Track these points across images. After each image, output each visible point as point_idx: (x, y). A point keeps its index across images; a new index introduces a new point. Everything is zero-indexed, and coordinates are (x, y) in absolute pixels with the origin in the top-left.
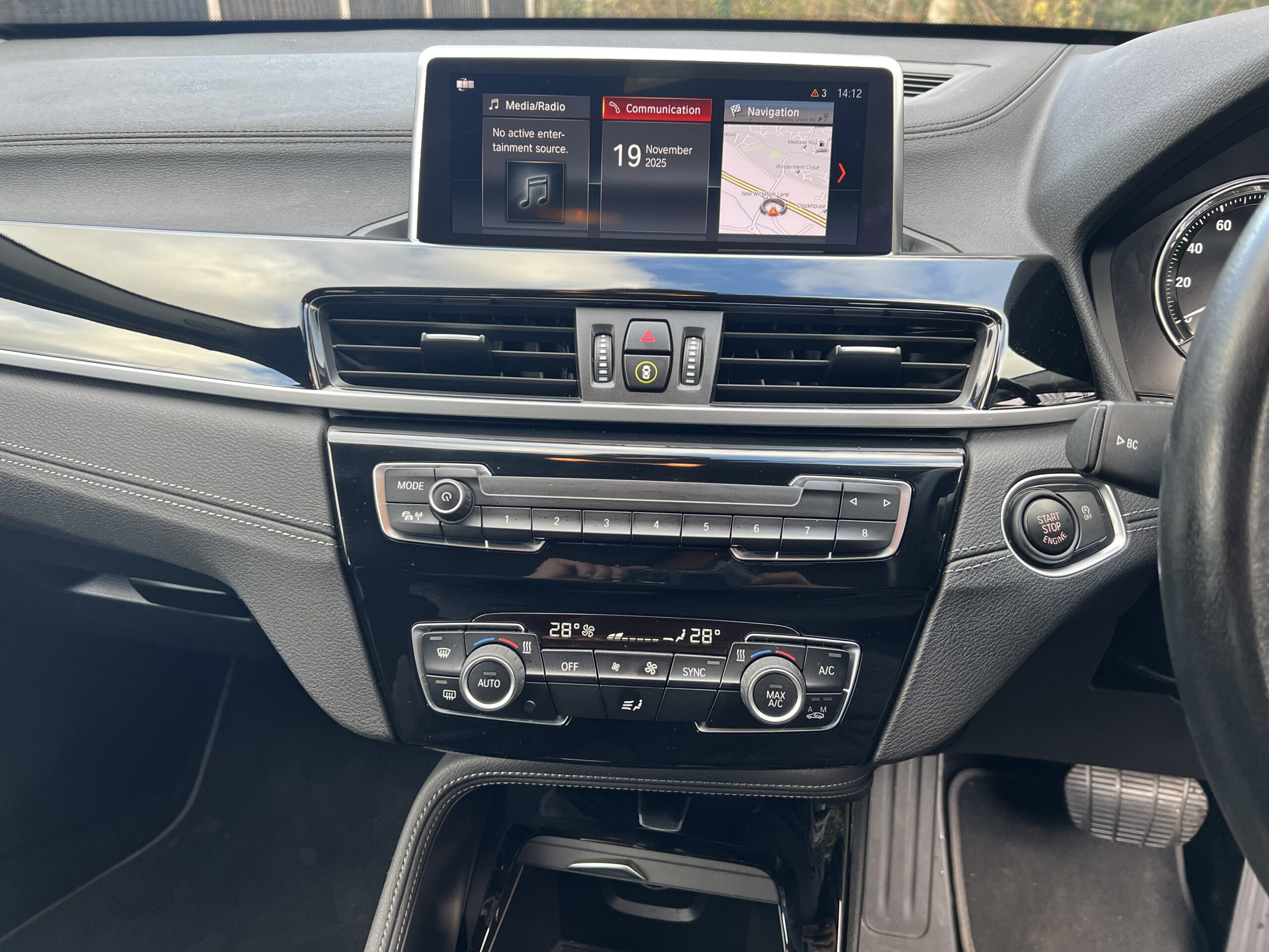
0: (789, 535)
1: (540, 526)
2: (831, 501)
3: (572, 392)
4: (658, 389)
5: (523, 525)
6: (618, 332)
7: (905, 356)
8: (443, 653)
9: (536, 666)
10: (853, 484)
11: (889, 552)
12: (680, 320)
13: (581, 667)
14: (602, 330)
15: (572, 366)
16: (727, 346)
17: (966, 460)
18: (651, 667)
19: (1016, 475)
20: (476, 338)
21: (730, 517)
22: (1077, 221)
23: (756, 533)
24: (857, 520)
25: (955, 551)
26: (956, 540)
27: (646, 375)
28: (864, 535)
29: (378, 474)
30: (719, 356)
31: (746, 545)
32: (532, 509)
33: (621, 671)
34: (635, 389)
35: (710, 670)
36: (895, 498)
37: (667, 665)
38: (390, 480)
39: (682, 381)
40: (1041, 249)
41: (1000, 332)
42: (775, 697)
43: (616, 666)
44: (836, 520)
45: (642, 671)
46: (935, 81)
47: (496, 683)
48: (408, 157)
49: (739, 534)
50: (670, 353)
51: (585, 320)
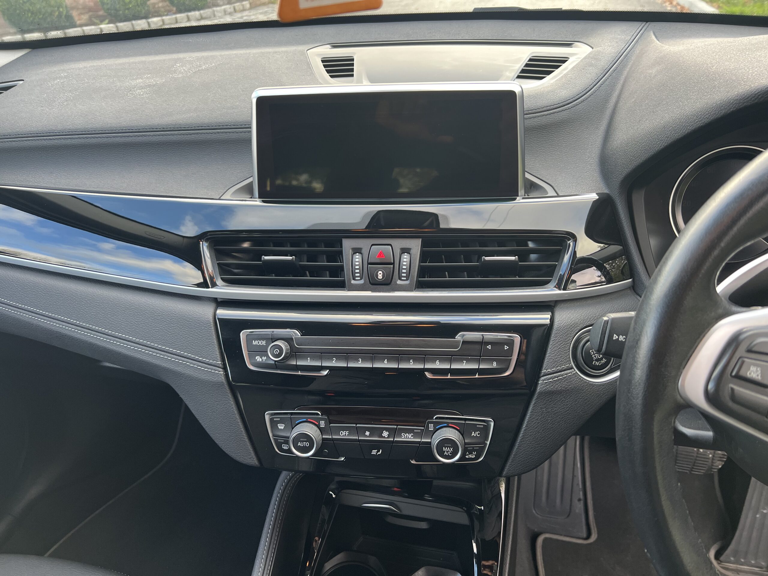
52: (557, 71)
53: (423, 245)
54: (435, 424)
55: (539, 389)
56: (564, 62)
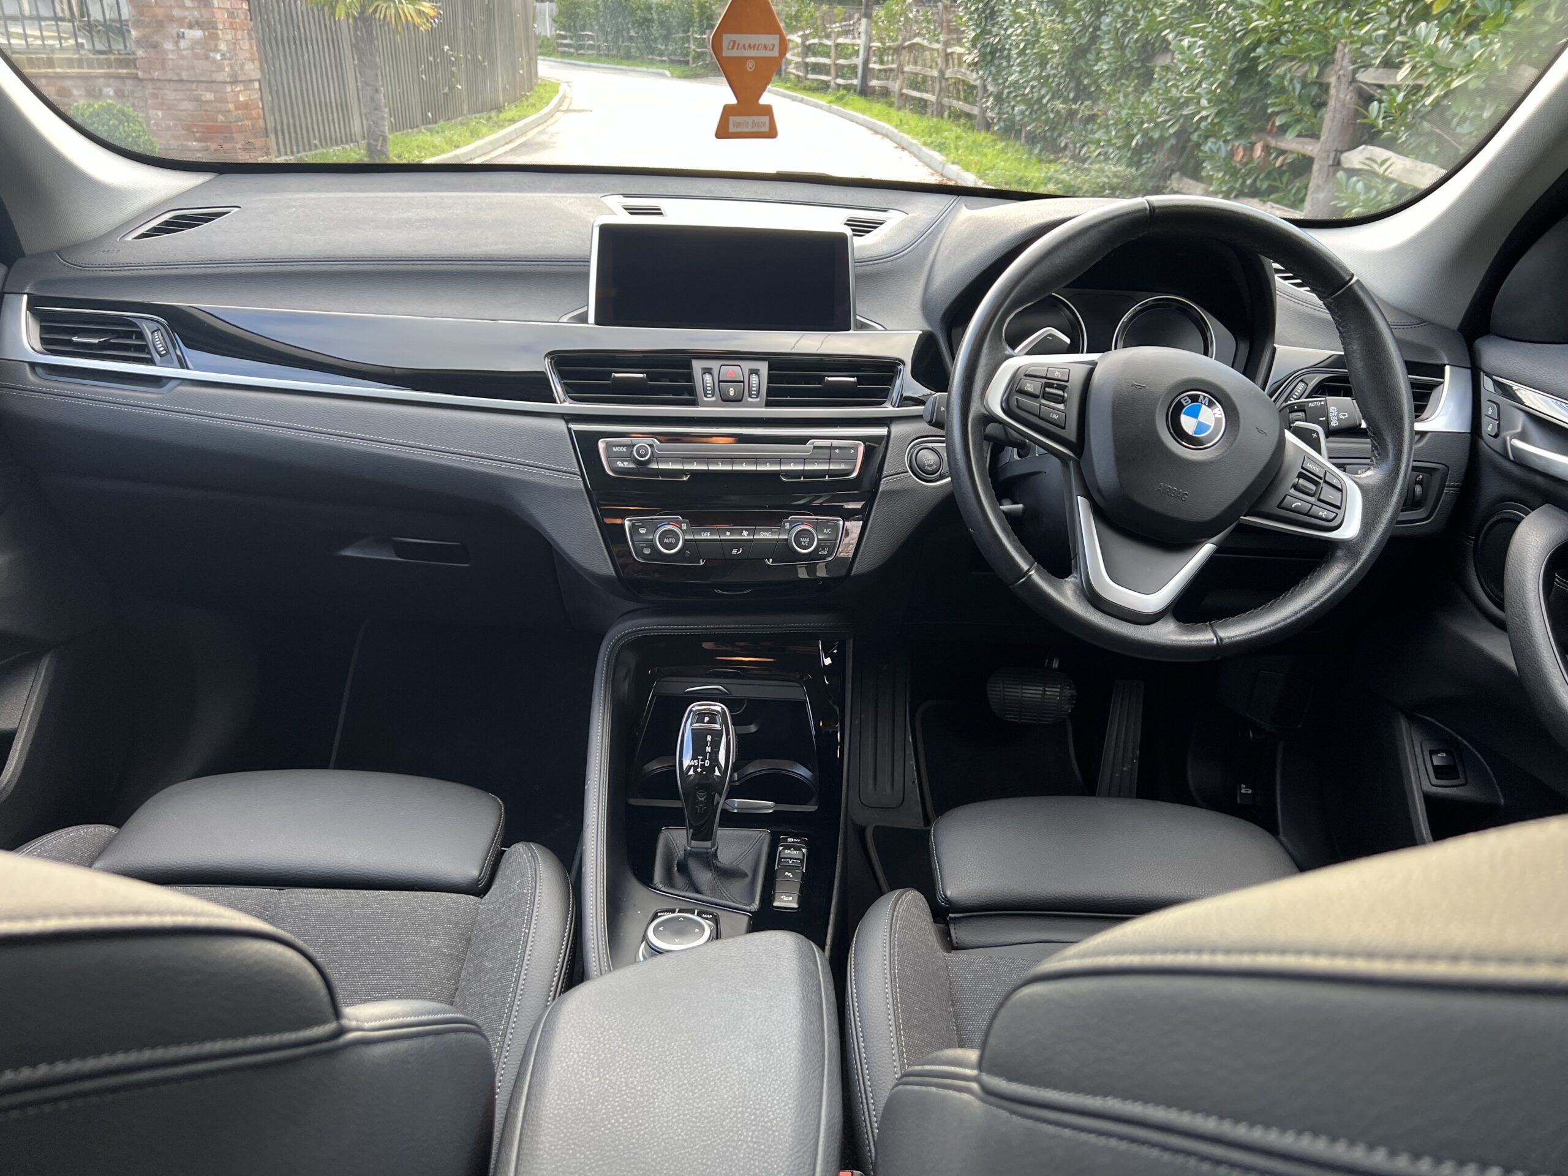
0: (808, 468)
1: (687, 467)
2: (828, 451)
3: (694, 403)
4: (737, 400)
5: (679, 467)
6: (715, 372)
7: (859, 382)
8: (642, 531)
9: (690, 535)
10: (836, 443)
11: (854, 475)
12: (747, 365)
13: (711, 535)
14: (708, 371)
15: (692, 391)
16: (771, 379)
17: (889, 432)
18: (745, 533)
19: (912, 438)
20: (641, 376)
21: (780, 460)
22: (942, 312)
23: (792, 467)
24: (840, 460)
25: (885, 473)
26: (885, 468)
27: (732, 393)
28: (842, 467)
29: (601, 445)
30: (768, 383)
31: (788, 474)
32: (684, 459)
33: (731, 535)
34: (726, 400)
35: (773, 533)
36: (856, 448)
37: (754, 532)
38: (608, 446)
39: (750, 396)
40: (928, 328)
41: (907, 371)
42: (804, 541)
43: (728, 533)
44: (829, 460)
45: (741, 535)
46: (874, 225)
47: (673, 541)
48: (587, 275)
49: (784, 468)
50: (743, 382)
51: (697, 366)
52: (875, 231)
53: (770, 369)
54: (791, 522)
55: (880, 490)
56: (881, 224)
